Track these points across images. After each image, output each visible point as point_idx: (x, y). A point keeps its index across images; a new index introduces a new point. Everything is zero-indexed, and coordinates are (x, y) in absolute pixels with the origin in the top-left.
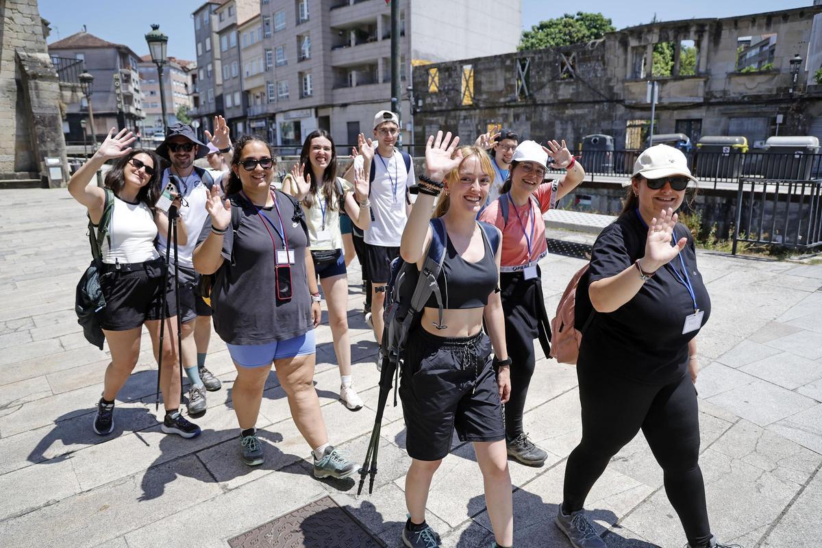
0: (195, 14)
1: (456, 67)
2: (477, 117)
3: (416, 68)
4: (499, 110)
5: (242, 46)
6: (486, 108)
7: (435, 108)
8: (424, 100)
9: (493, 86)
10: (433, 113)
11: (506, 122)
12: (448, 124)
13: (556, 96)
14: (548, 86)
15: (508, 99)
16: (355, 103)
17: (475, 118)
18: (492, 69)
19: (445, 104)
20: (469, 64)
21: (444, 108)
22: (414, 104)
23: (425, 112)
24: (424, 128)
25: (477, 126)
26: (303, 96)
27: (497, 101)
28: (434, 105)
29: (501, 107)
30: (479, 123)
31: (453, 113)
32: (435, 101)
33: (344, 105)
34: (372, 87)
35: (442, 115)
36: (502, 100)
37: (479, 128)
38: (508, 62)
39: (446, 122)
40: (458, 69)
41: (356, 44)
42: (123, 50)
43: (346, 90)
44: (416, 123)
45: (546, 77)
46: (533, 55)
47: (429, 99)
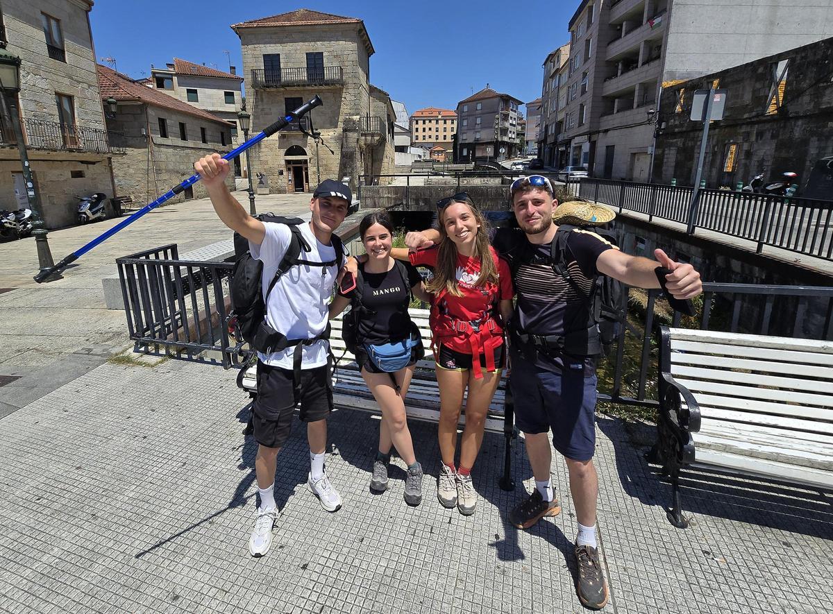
0: (544, 64)
1: (702, 84)
2: (715, 137)
3: (665, 90)
4: (741, 128)
5: (561, 86)
6: (726, 127)
7: (676, 130)
8: (667, 122)
9: (739, 101)
10: (674, 135)
11: (746, 141)
12: (686, 145)
13: (817, 104)
14: (808, 92)
15: (754, 114)
16: (614, 129)
17: (713, 139)
18: (742, 80)
19: (686, 125)
20: (717, 78)
21: (684, 129)
22: (657, 126)
23: (668, 134)
24: (664, 151)
25: (714, 147)
26: (581, 124)
27: (739, 117)
28: (676, 126)
29: (744, 124)
30: (717, 144)
31: (692, 134)
32: (677, 123)
33: (606, 131)
34: (628, 113)
35: (681, 137)
36: (746, 116)
37: (716, 149)
38: (760, 70)
39: (684, 144)
40: (705, 85)
41: (622, 73)
42: (504, 98)
43: (610, 117)
44: (657, 147)
45: (807, 81)
46: (794, 56)
47: (672, 121)
